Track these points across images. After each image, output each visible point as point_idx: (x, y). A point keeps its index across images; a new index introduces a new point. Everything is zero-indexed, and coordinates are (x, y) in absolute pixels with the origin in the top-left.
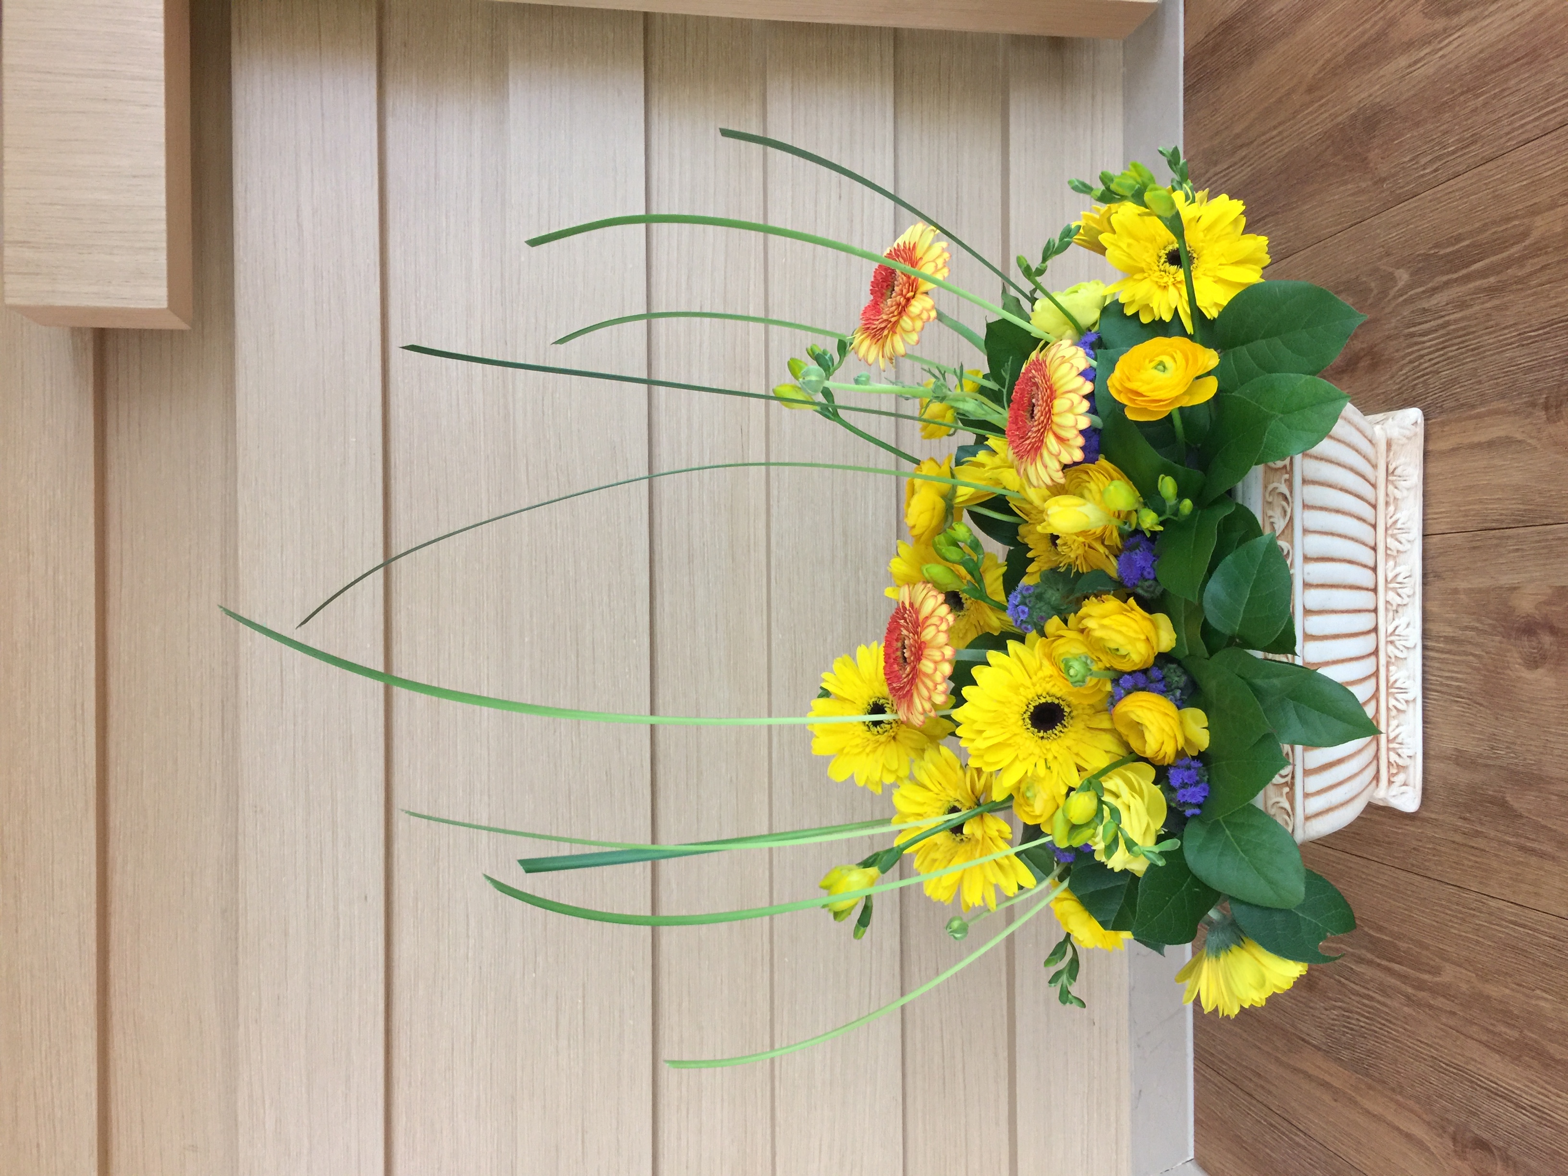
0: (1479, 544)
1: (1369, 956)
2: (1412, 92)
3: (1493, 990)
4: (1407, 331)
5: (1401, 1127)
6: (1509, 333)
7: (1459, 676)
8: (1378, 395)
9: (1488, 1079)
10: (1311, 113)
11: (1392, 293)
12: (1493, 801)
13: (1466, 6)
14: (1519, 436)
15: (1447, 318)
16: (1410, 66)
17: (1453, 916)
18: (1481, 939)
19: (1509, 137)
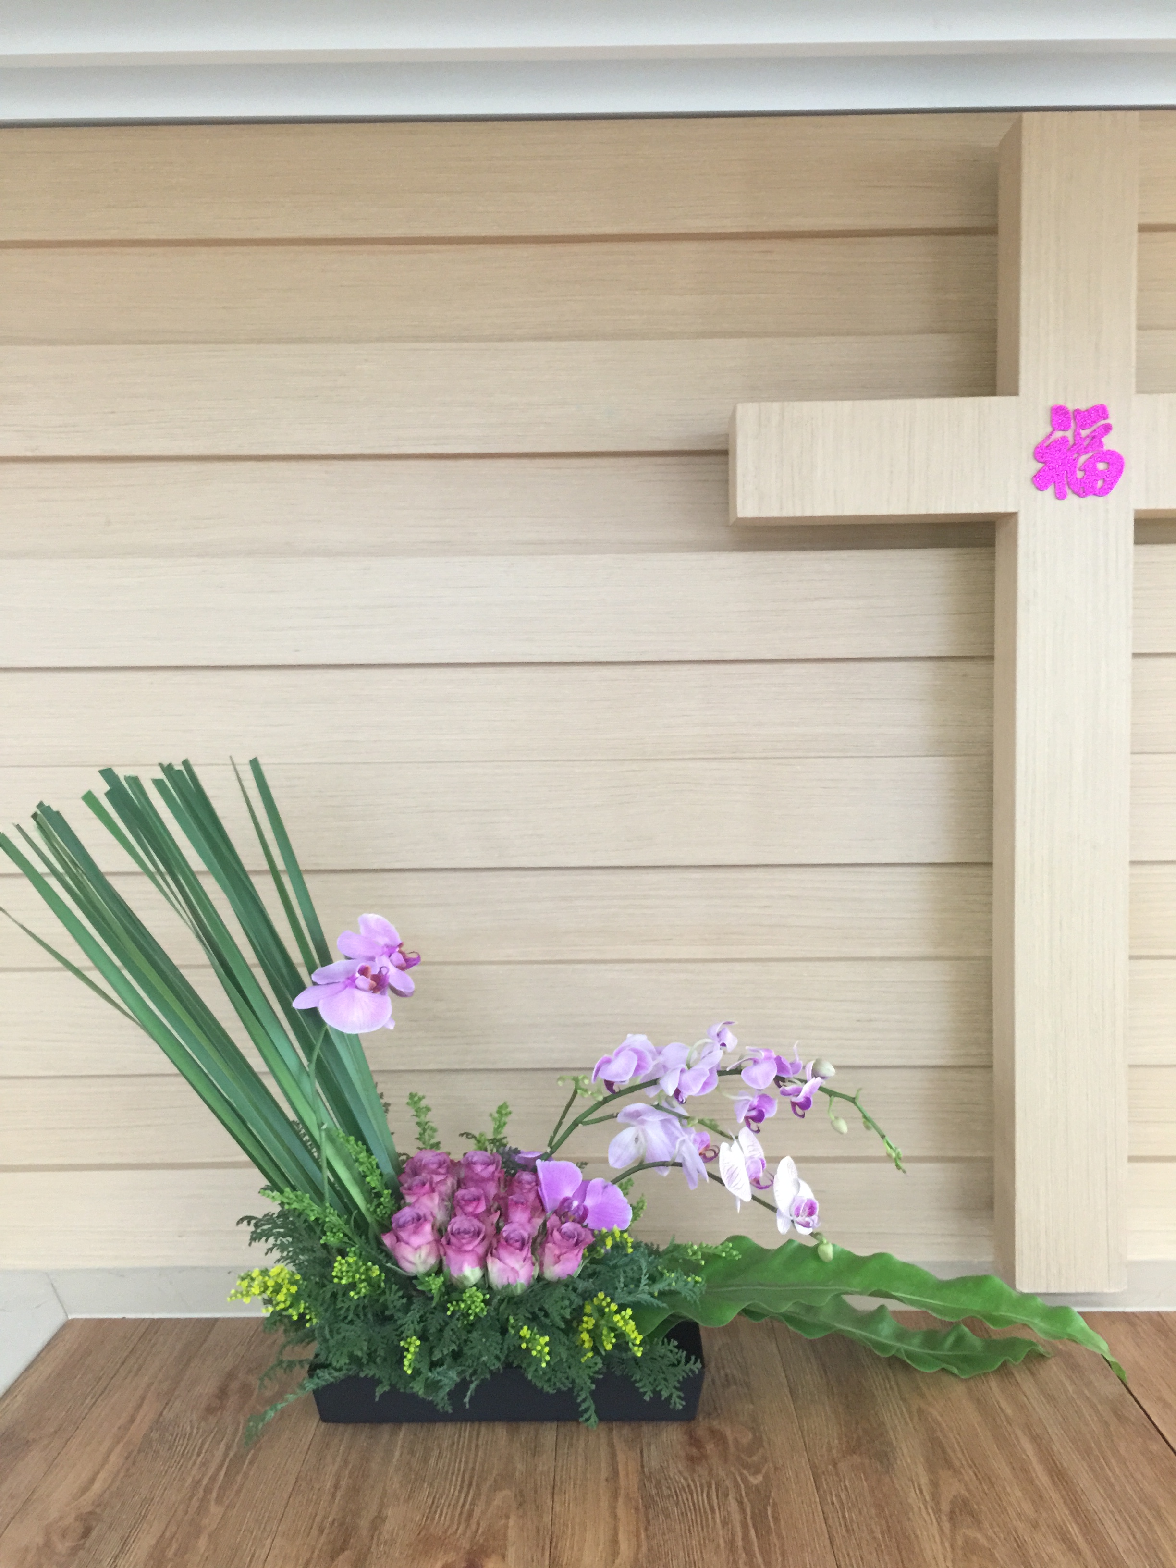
0: (541, 1533)
1: (231, 1454)
2: (897, 1486)
3: (202, 1542)
4: (713, 1482)
5: (100, 1475)
6: (697, 1555)
7: (443, 1518)
8: (667, 1462)
9: (136, 1538)
10: (902, 1412)
11: (745, 1472)
12: (345, 1542)
13: (954, 1527)
14: (618, 1561)
15: (717, 1511)
16: (919, 1486)
17: (260, 1514)
18: (242, 1532)
19: (846, 1556)
